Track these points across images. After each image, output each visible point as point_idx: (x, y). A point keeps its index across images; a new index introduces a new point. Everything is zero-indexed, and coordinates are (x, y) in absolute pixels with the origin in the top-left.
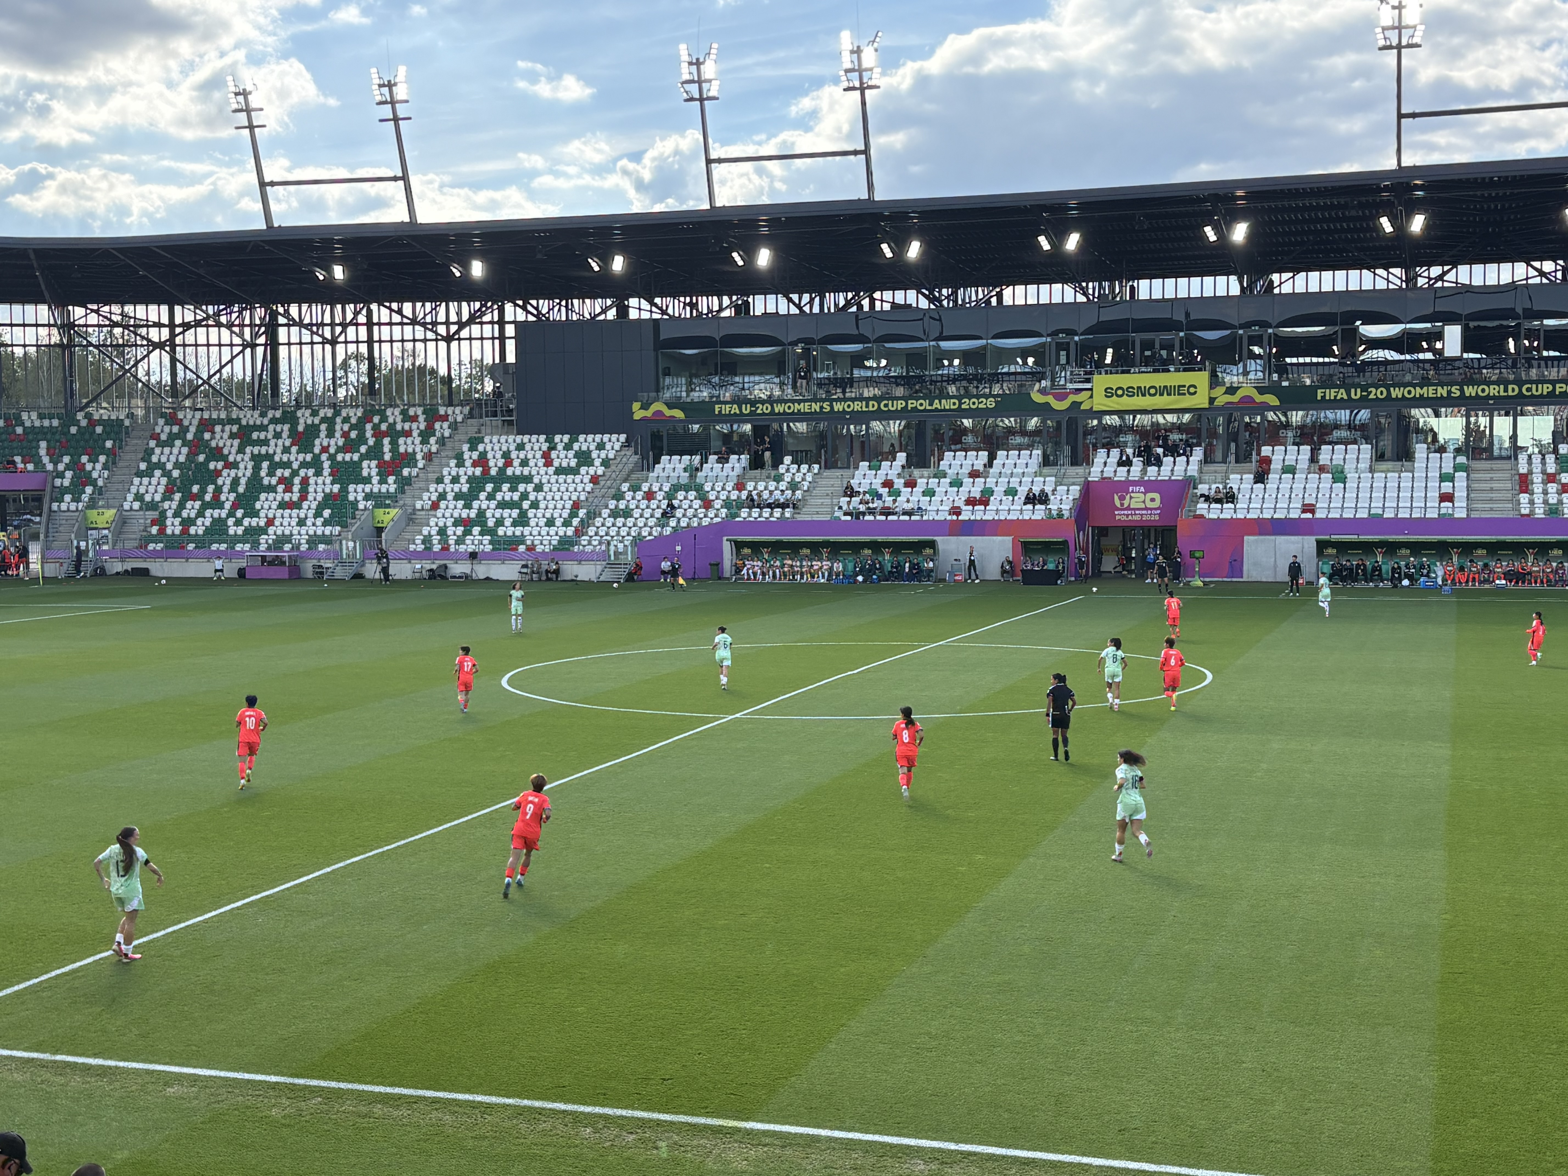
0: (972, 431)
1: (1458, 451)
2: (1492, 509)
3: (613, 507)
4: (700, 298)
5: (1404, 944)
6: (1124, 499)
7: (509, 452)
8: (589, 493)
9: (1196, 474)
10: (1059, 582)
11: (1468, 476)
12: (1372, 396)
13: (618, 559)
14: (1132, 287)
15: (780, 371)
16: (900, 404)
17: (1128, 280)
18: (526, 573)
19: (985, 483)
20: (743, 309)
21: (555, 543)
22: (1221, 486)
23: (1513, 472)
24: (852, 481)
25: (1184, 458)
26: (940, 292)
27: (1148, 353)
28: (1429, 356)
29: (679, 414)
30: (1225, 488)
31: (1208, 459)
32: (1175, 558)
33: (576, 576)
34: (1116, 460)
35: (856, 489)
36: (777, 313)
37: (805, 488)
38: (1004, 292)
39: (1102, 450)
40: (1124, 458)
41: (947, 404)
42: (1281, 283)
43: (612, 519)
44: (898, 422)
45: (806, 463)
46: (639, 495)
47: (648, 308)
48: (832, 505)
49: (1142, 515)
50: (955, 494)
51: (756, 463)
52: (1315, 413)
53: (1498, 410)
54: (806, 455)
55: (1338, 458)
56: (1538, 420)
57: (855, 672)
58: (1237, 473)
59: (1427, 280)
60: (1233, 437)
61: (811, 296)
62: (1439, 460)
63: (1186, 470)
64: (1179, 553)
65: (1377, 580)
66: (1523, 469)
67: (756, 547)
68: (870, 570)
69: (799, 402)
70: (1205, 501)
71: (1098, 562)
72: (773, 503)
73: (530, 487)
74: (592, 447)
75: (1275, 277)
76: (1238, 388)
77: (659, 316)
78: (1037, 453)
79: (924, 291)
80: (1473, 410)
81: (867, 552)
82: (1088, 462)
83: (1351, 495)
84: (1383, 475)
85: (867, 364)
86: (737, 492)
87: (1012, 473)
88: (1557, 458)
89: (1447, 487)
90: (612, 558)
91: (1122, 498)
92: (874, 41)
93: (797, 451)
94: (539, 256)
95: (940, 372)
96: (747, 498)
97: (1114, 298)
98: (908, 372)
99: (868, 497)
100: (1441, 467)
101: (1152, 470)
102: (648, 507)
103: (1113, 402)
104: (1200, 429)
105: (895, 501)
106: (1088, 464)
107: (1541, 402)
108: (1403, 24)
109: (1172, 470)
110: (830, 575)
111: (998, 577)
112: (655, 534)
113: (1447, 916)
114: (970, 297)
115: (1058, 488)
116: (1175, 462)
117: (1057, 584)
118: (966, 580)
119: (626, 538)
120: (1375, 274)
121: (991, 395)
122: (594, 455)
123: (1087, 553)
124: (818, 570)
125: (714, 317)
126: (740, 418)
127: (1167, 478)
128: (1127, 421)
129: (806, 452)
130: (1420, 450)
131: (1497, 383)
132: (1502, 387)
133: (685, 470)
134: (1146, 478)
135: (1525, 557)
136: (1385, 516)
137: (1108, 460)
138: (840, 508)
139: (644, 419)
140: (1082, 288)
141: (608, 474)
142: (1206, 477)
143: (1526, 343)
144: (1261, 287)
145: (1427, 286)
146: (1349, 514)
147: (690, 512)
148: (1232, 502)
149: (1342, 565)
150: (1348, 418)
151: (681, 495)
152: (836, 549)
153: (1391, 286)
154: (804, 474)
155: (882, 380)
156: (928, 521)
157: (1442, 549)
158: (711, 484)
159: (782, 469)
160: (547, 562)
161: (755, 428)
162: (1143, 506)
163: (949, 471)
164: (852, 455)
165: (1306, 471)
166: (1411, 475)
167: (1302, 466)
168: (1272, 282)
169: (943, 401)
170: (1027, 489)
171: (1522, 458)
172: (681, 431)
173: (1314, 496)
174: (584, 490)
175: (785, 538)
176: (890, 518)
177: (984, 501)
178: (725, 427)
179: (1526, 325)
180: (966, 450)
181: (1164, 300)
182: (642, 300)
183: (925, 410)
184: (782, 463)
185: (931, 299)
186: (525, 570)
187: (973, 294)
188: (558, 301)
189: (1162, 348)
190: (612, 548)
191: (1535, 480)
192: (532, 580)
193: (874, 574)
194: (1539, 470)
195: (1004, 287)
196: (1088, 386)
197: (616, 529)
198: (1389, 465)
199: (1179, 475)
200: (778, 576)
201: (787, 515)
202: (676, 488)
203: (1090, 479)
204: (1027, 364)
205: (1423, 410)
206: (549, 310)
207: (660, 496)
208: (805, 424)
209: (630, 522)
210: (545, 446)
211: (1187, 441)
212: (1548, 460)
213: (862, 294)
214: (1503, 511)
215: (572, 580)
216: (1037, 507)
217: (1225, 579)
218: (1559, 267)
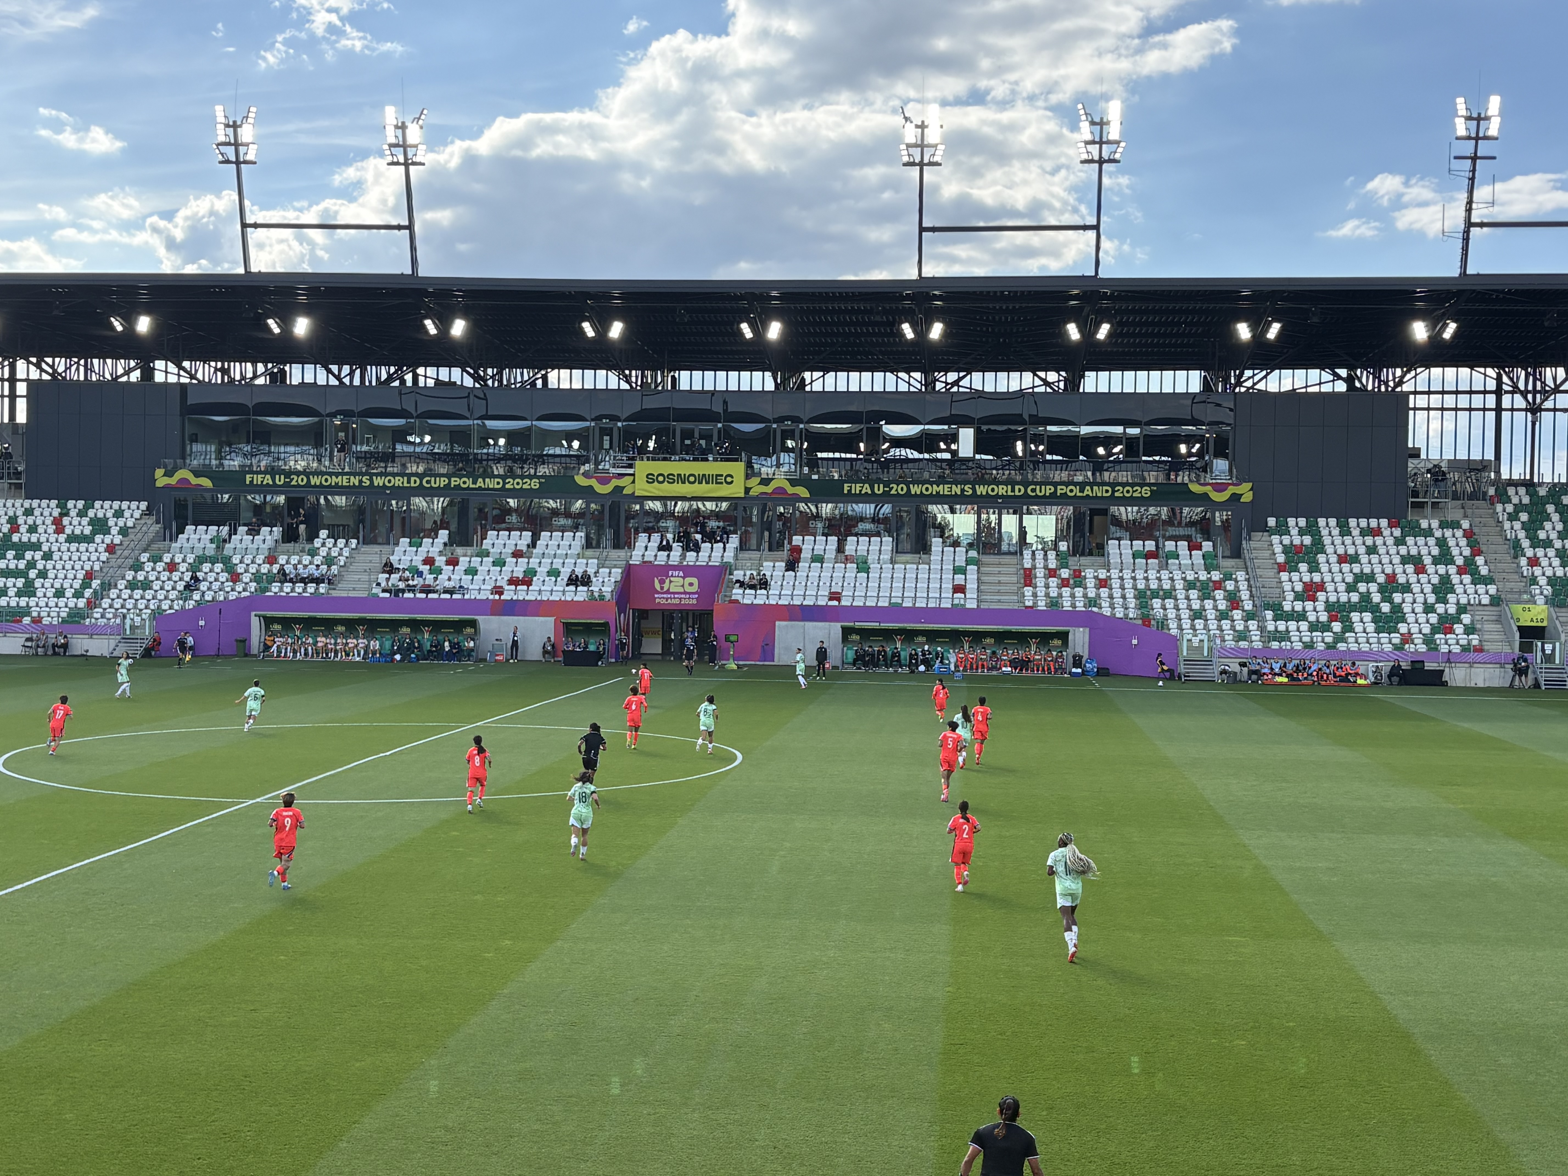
0: (516, 511)
1: (970, 546)
2: (999, 601)
3: (130, 578)
4: (232, 364)
5: (910, 1017)
6: (664, 582)
7: (16, 517)
8: (103, 562)
9: (732, 561)
10: (600, 663)
11: (979, 568)
12: (893, 492)
13: (133, 634)
14: (673, 377)
15: (318, 443)
16: (443, 482)
17: (670, 371)
18: (31, 647)
19: (528, 563)
20: (278, 378)
21: (64, 615)
22: (755, 573)
23: (1019, 567)
24: (391, 558)
25: (721, 545)
26: (485, 371)
27: (688, 442)
28: (947, 456)
29: (206, 482)
30: (759, 574)
31: (743, 546)
32: (712, 641)
33: (87, 651)
34: (657, 545)
35: (396, 565)
36: (315, 383)
37: (342, 563)
38: (549, 375)
39: (644, 535)
40: (664, 543)
41: (491, 483)
42: (812, 381)
43: (129, 591)
44: (442, 499)
45: (343, 538)
46: (160, 566)
47: (176, 371)
48: (370, 581)
49: (680, 599)
50: (498, 574)
51: (290, 536)
52: (842, 505)
53: (1008, 508)
54: (344, 529)
55: (862, 548)
56: (1042, 519)
57: (388, 753)
58: (771, 561)
59: (944, 385)
60: (767, 526)
61: (351, 368)
62: (952, 554)
63: (722, 556)
64: (715, 636)
65: (896, 666)
66: (1027, 565)
67: (287, 623)
68: (408, 649)
69: (337, 475)
70: (740, 586)
71: (637, 643)
72: (307, 578)
73: (38, 555)
74: (110, 514)
75: (807, 375)
76: (773, 479)
77: (187, 381)
78: (581, 534)
79: (468, 369)
80: (984, 507)
81: (406, 630)
82: (629, 545)
83: (873, 584)
84: (903, 566)
85: (411, 439)
86: (268, 566)
87: (555, 554)
88: (1057, 555)
89: (959, 579)
90: (128, 632)
91: (662, 582)
92: (419, 119)
93: (333, 526)
94: (56, 312)
95: (485, 451)
96: (279, 573)
97: (656, 386)
98: (452, 449)
99: (407, 574)
100: (954, 560)
101: (691, 556)
102: (169, 579)
103: (654, 488)
104: (736, 517)
105: (436, 579)
106: (629, 547)
107: (1045, 502)
108: (925, 143)
109: (710, 557)
110: (366, 652)
111: (541, 658)
112: (176, 607)
113: (950, 989)
114: (515, 378)
115: (601, 570)
116: (712, 548)
117: (597, 665)
118: (508, 660)
119: (145, 611)
120: (898, 377)
121: (535, 476)
122: (111, 522)
123: (627, 635)
124: (354, 648)
125: (247, 385)
126: (274, 489)
127: (705, 564)
128: (669, 507)
129: (344, 526)
130: (936, 543)
131: (1006, 483)
132: (1009, 487)
133: (212, 541)
134: (685, 563)
135: (1029, 647)
136: (904, 605)
137: (649, 544)
138: (378, 584)
139: (167, 487)
140: (625, 376)
141: (126, 544)
142: (739, 563)
143: (1033, 447)
144: (794, 384)
145: (944, 390)
146: (871, 603)
147: (216, 586)
148: (765, 589)
149: (864, 650)
150: (872, 511)
151: (206, 567)
152: (373, 627)
153: (912, 389)
154: (341, 549)
155: (425, 456)
156: (470, 600)
157: (954, 638)
158: (240, 556)
159: (317, 543)
160: (54, 636)
161: (288, 499)
162: (682, 590)
163: (492, 550)
164: (392, 530)
165: (833, 561)
166: (927, 567)
167: (830, 556)
168: (803, 379)
169: (487, 480)
170: (570, 570)
171: (1027, 554)
172: (209, 501)
173: (840, 584)
174: (98, 559)
175: (319, 615)
176: (431, 596)
177: (527, 581)
178: (257, 497)
179: (1032, 430)
180: (509, 530)
181: (703, 392)
182: (169, 363)
183: (468, 488)
184: (318, 537)
185: (476, 378)
186: (29, 644)
187: (520, 376)
188: (76, 360)
189: (701, 438)
190: (128, 622)
191: (1038, 575)
192: (37, 654)
193: (413, 652)
194: (1042, 565)
195: (549, 370)
196: (630, 471)
197: (133, 601)
198: (908, 557)
199: (715, 561)
200: (310, 654)
201: (322, 591)
202: (201, 559)
203: (631, 562)
204: (571, 447)
205: (939, 506)
206: (66, 369)
207: (183, 567)
208: (344, 498)
209: (149, 594)
210: (56, 513)
211: (724, 528)
212: (1049, 557)
213: (405, 368)
214: (1009, 602)
215: (82, 655)
216: (579, 588)
217: (758, 663)
218: (1061, 378)
